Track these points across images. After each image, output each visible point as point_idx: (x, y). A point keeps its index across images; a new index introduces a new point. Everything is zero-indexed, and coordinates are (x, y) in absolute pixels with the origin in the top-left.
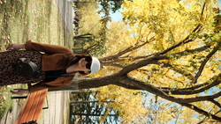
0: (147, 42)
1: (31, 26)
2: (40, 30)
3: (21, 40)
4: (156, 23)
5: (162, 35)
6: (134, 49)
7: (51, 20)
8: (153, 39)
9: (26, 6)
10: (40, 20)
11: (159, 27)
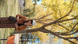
0: (51, 14)
1: (8, 9)
2: (12, 10)
3: (4, 15)
4: (54, 8)
5: (57, 12)
6: (46, 16)
7: (16, 5)
8: (53, 13)
9: (7, 2)
10: (12, 6)
11: (55, 9)
